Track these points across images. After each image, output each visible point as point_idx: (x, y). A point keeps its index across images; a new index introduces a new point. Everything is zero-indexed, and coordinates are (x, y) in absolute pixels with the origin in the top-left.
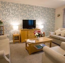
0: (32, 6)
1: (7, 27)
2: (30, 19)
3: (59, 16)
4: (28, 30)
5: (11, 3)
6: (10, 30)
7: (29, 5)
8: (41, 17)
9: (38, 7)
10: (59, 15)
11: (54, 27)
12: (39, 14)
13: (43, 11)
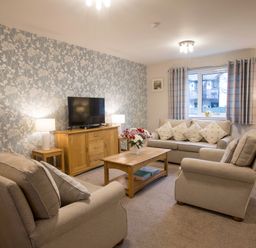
0: (90, 53)
1: (8, 125)
2: (85, 95)
3: (158, 86)
4: (86, 130)
5: (22, 32)
6: (19, 137)
7: (81, 49)
8: (113, 88)
9: (105, 55)
10: (160, 86)
11: (146, 117)
12: (109, 79)
13: (118, 70)
